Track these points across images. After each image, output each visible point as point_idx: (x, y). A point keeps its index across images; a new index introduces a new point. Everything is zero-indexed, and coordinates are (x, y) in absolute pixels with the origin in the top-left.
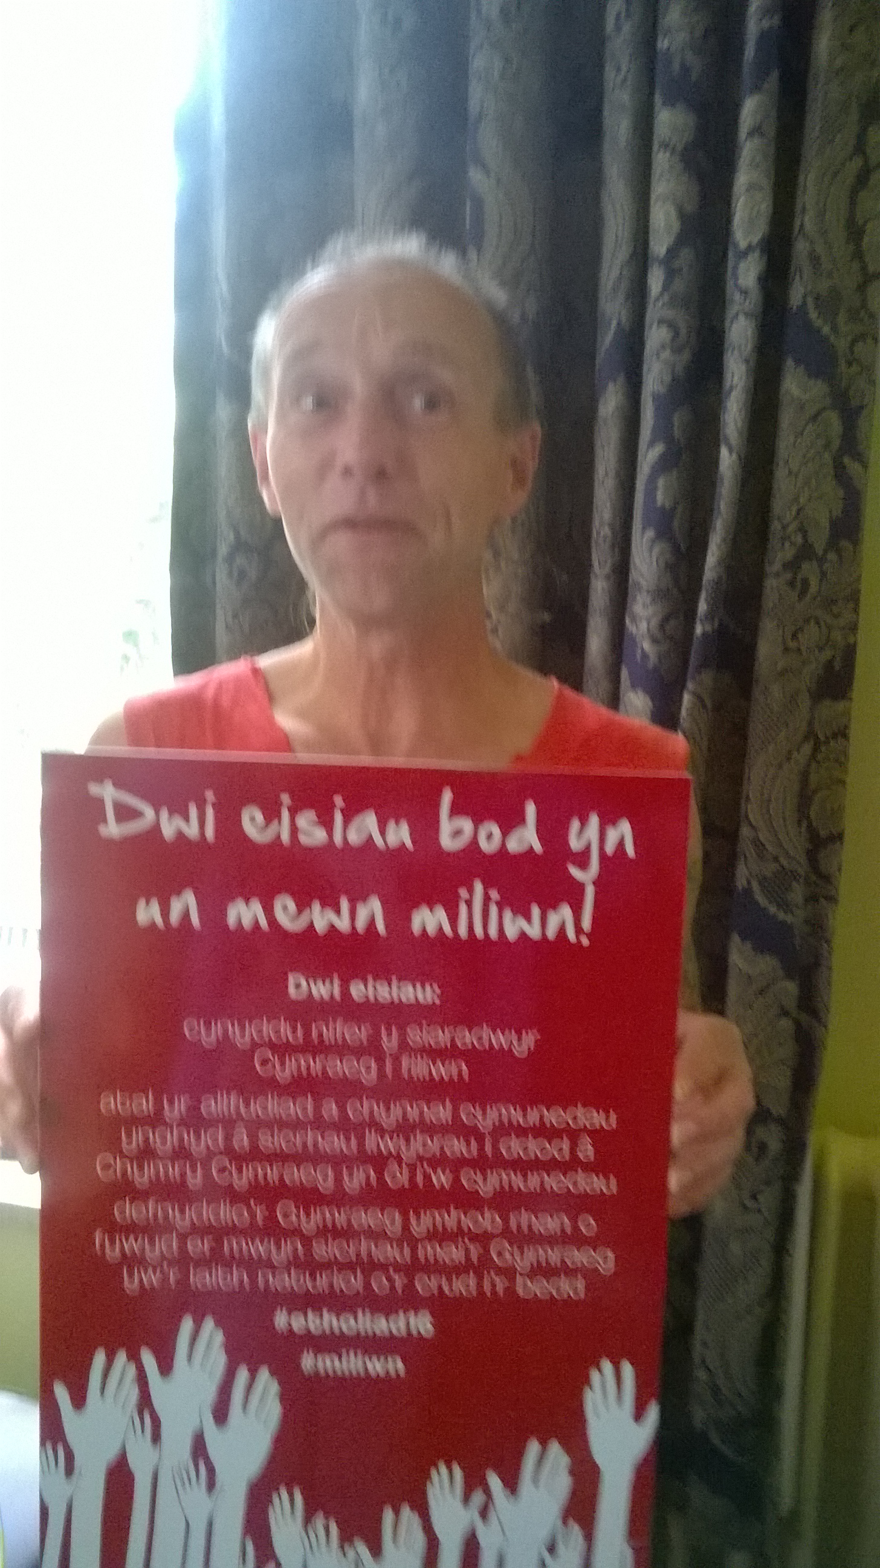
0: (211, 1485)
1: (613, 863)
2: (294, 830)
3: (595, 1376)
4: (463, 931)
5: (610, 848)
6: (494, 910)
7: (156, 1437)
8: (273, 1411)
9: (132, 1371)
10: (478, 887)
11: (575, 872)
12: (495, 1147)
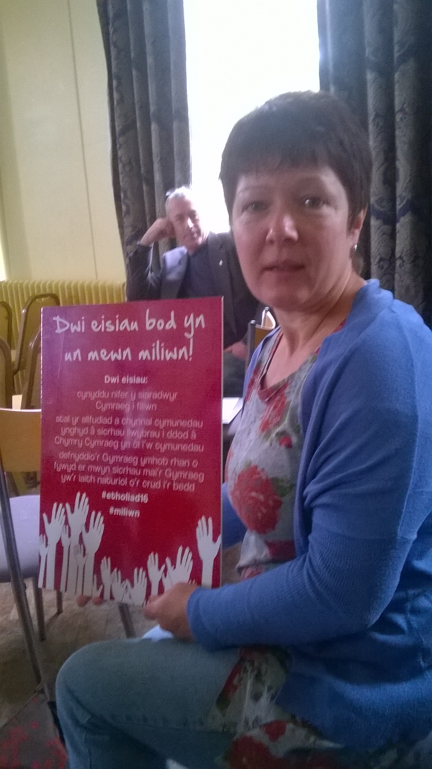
0: (84, 554)
1: (198, 330)
2: (106, 328)
3: (199, 523)
4: (154, 358)
5: (197, 325)
6: (163, 350)
7: (70, 535)
8: (103, 527)
9: (63, 510)
10: (158, 342)
11: (187, 335)
12: (166, 434)
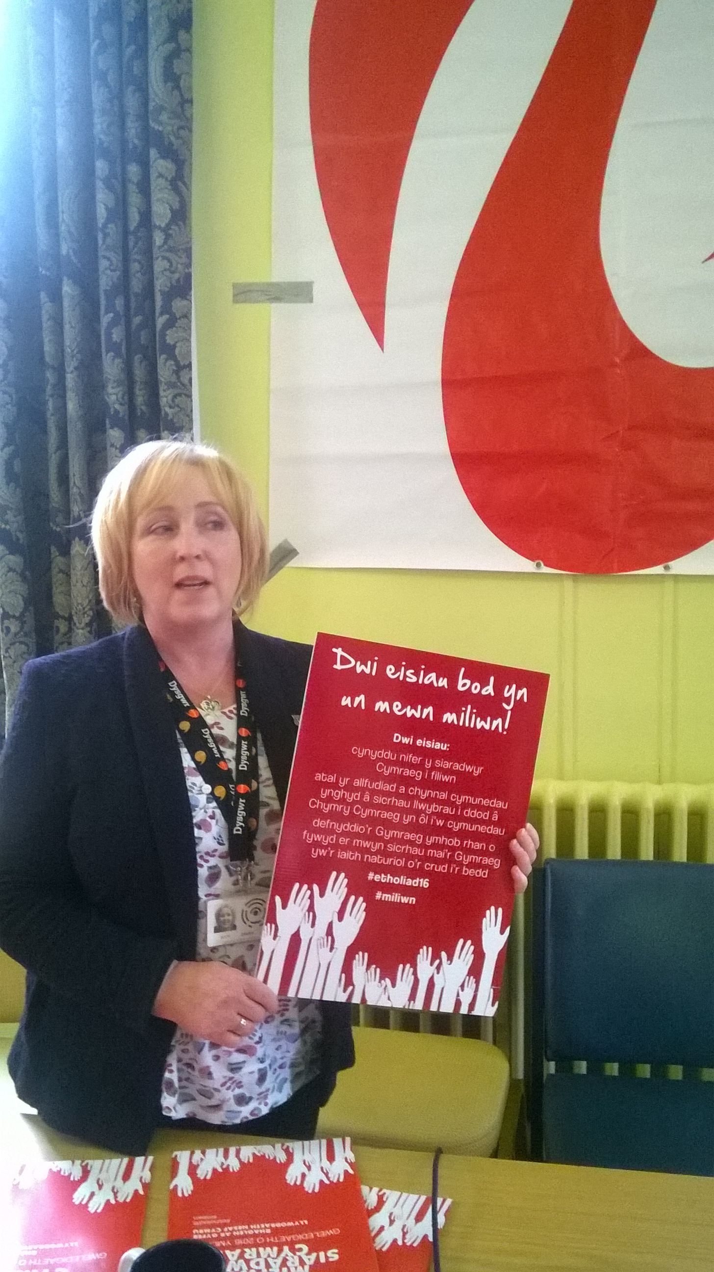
0: (332, 949)
1: (519, 703)
2: (405, 676)
3: (487, 913)
4: (461, 724)
5: (518, 698)
6: (474, 716)
7: (313, 925)
8: (363, 915)
9: (309, 892)
10: (469, 707)
11: (504, 705)
12: (462, 812)
